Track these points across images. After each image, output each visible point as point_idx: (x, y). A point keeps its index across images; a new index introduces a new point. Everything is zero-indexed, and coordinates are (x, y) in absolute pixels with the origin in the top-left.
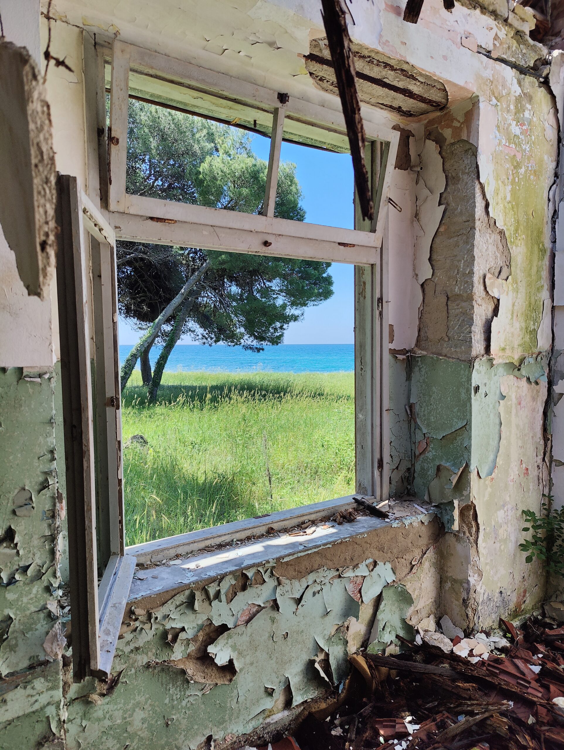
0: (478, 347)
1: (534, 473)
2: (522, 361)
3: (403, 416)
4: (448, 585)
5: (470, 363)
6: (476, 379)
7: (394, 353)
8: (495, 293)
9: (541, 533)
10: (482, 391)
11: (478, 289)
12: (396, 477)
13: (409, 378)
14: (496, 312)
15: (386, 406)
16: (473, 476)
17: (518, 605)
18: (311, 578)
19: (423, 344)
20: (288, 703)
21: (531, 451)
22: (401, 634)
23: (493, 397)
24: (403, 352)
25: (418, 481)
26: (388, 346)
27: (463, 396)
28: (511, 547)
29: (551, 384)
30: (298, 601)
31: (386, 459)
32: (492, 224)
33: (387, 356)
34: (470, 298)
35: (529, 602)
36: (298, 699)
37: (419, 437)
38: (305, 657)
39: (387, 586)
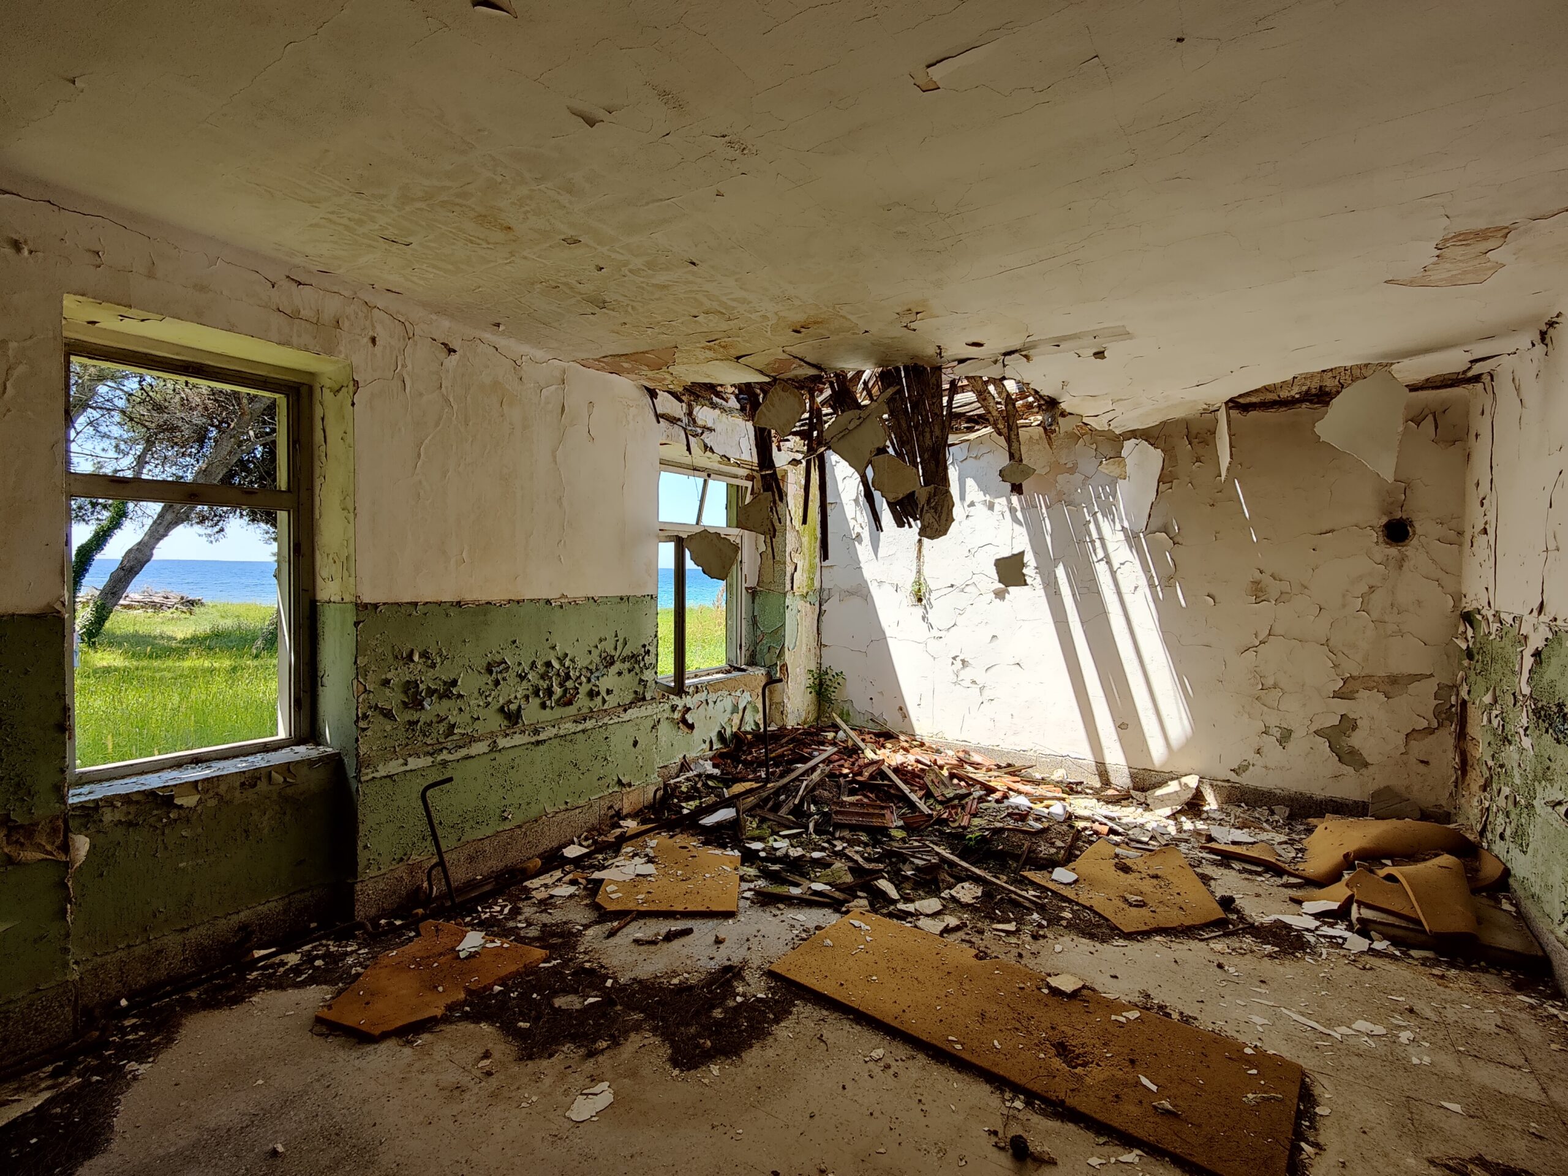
0: (788, 587)
1: (813, 651)
2: (807, 593)
3: (751, 622)
4: (774, 707)
5: (785, 594)
6: (788, 602)
7: (747, 588)
8: (795, 561)
9: (817, 682)
10: (790, 608)
11: (788, 558)
12: (748, 655)
13: (753, 602)
14: (795, 570)
15: (743, 616)
16: (786, 649)
17: (806, 719)
18: (720, 692)
19: (761, 584)
20: (711, 749)
21: (811, 638)
22: (754, 727)
23: (795, 611)
24: (751, 588)
25: (758, 656)
26: (744, 585)
27: (782, 610)
28: (803, 687)
29: (820, 605)
30: (715, 702)
31: (743, 644)
32: (793, 527)
33: (744, 590)
34: (785, 563)
35: (811, 718)
36: (715, 747)
37: (759, 632)
38: (717, 730)
39: (748, 703)
